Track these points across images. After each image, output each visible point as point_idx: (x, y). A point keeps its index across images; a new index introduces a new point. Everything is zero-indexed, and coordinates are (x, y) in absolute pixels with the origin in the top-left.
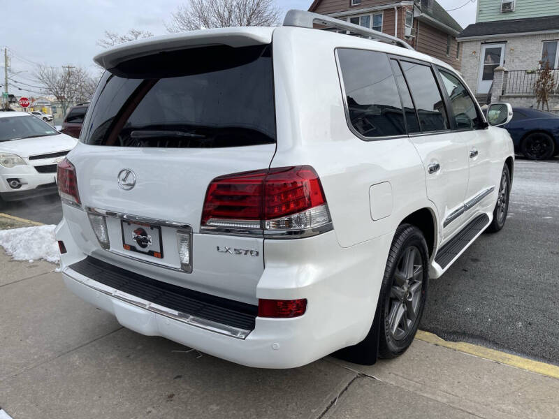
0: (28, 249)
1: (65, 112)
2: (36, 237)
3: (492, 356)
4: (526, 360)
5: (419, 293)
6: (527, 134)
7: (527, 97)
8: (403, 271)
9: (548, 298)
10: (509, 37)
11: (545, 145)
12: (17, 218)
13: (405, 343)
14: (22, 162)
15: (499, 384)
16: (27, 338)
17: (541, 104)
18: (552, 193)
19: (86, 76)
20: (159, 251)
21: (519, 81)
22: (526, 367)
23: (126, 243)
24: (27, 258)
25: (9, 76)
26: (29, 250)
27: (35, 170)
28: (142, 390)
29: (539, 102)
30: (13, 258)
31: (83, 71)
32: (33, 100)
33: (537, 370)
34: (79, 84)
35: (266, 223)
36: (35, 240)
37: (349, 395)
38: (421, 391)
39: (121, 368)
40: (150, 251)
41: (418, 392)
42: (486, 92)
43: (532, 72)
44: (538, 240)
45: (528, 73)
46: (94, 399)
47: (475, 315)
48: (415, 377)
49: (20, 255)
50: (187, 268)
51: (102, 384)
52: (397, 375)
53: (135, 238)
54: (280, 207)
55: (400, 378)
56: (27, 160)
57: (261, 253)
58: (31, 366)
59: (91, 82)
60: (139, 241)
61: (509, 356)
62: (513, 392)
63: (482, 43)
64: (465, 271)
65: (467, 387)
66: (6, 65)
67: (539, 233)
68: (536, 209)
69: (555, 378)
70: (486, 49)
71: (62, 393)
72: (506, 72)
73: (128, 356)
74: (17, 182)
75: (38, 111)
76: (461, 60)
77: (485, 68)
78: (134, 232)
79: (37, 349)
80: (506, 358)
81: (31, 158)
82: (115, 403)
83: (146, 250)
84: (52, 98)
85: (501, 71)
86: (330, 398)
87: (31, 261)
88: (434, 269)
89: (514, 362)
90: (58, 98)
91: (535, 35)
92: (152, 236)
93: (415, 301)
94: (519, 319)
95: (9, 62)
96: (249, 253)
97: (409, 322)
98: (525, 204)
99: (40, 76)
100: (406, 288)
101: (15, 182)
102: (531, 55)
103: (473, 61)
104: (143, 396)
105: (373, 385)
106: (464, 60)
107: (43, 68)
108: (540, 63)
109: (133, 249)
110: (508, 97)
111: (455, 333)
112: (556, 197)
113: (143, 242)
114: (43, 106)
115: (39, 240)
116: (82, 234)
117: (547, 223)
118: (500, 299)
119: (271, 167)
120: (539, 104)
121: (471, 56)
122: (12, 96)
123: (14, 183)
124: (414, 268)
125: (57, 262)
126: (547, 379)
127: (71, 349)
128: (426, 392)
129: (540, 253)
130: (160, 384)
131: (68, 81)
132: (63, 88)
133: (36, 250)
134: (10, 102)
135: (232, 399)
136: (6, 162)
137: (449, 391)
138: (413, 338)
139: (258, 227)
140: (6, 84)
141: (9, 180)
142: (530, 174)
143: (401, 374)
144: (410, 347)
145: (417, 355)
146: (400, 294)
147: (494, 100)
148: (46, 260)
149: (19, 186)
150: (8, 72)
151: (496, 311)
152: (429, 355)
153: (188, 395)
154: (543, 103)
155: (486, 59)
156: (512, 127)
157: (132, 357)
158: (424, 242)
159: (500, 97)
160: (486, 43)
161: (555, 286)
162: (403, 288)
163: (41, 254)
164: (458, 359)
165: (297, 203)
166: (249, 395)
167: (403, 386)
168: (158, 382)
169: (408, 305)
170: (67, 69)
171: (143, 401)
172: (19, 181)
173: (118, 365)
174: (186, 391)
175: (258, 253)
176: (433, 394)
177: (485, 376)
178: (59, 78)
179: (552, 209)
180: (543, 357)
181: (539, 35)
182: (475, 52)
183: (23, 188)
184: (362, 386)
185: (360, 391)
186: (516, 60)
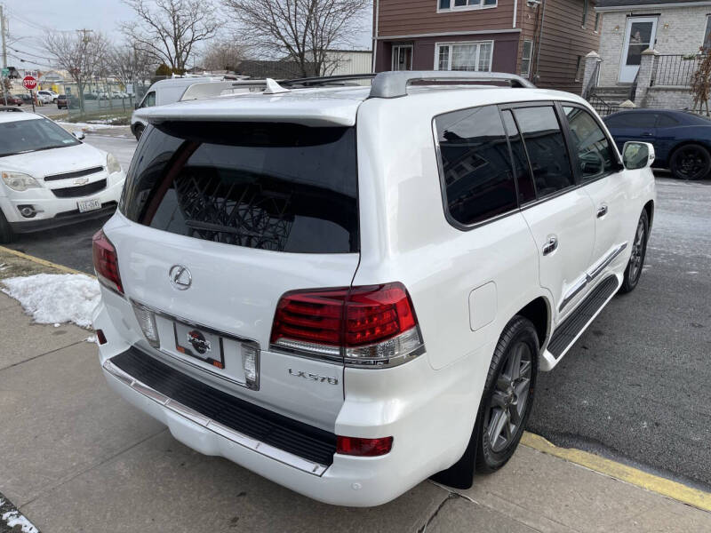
0: (52, 309)
1: (81, 92)
2: (61, 294)
3: (608, 468)
4: (648, 475)
5: (526, 392)
6: (678, 146)
7: (683, 90)
8: (507, 374)
9: (683, 389)
10: (664, 9)
11: (700, 161)
12: (34, 259)
13: (506, 454)
14: (36, 184)
15: (614, 509)
16: (62, 437)
17: (699, 102)
18: (701, 235)
19: (108, 44)
20: (220, 361)
21: (673, 67)
22: (647, 485)
23: (180, 344)
24: (52, 320)
25: (7, 44)
26: (54, 310)
27: (52, 194)
28: (200, 511)
29: (696, 100)
30: (34, 320)
31: (103, 38)
32: (40, 74)
33: (659, 489)
34: (98, 55)
35: (347, 350)
36: (60, 298)
37: (438, 522)
38: (522, 516)
39: (175, 480)
40: (209, 359)
41: (518, 519)
42: (631, 81)
43: (690, 58)
44: (678, 306)
45: (685, 59)
46: (147, 522)
47: (592, 409)
48: (517, 498)
49: (43, 316)
50: (253, 385)
51: (154, 502)
52: (495, 495)
53: (190, 341)
54: (363, 332)
55: (499, 500)
56: (42, 182)
57: (340, 381)
58: (70, 476)
59: (114, 52)
60: (196, 346)
61: (628, 469)
62: (629, 520)
63: (628, 16)
64: (585, 348)
65: (576, 511)
66: (3, 28)
67: (680, 295)
68: (679, 259)
69: (679, 501)
70: (633, 24)
71: (109, 514)
72: (657, 57)
73: (183, 465)
74: (31, 210)
75: (47, 90)
76: (600, 33)
77: (631, 48)
78: (190, 333)
79: (75, 453)
80: (624, 472)
81: (47, 179)
82: (170, 528)
83: (204, 356)
84: (64, 73)
85: (650, 54)
86: (417, 526)
87: (56, 325)
88: (545, 361)
89: (633, 479)
90: (71, 72)
91: (699, 6)
92: (211, 342)
93: (520, 405)
94: (644, 418)
95: (6, 24)
96: (326, 380)
97: (513, 428)
98: (667, 251)
99: (48, 45)
100: (510, 393)
101: (27, 209)
102: (690, 33)
103: (615, 39)
104: (203, 518)
105: (468, 509)
106: (603, 38)
107: (51, 34)
108: (701, 49)
109: (188, 352)
110: (658, 90)
111: (567, 435)
112: (705, 241)
113: (200, 347)
114: (53, 83)
115: (66, 298)
116: (123, 320)
117: (691, 281)
118: (625, 389)
119: (354, 285)
120: (696, 103)
121: (613, 32)
122: (12, 69)
123: (26, 211)
124: (522, 364)
125: (88, 327)
126: (669, 502)
127: (115, 453)
128: (528, 519)
129: (679, 325)
130: (222, 503)
131: (84, 51)
132: (78, 61)
133: (62, 310)
134: (11, 77)
135: (304, 525)
136: (15, 184)
137: (555, 518)
138: (517, 445)
139: (338, 353)
140: (4, 55)
141: (20, 207)
142: (677, 203)
143: (501, 494)
144: (513, 457)
145: (520, 468)
146: (502, 400)
147: (639, 92)
148: (74, 323)
149: (33, 215)
150: (6, 37)
151: (618, 405)
152: (533, 467)
153: (254, 518)
154: (702, 102)
155: (632, 36)
156: (659, 136)
157: (187, 465)
158: (535, 335)
159: (648, 89)
160: (632, 15)
161: (692, 373)
162: (507, 393)
163: (70, 316)
164: (567, 473)
165: (383, 327)
166: (325, 520)
167: (502, 511)
168: (220, 501)
169: (513, 409)
170: (83, 33)
171: (204, 526)
172: (33, 209)
173: (172, 477)
174: (251, 513)
175: (336, 382)
176: (536, 521)
177: (598, 497)
178: (72, 47)
179: (700, 259)
180: (668, 470)
181: (704, 6)
182: (618, 27)
183: (38, 217)
184: (455, 510)
185: (452, 517)
186: (671, 40)
